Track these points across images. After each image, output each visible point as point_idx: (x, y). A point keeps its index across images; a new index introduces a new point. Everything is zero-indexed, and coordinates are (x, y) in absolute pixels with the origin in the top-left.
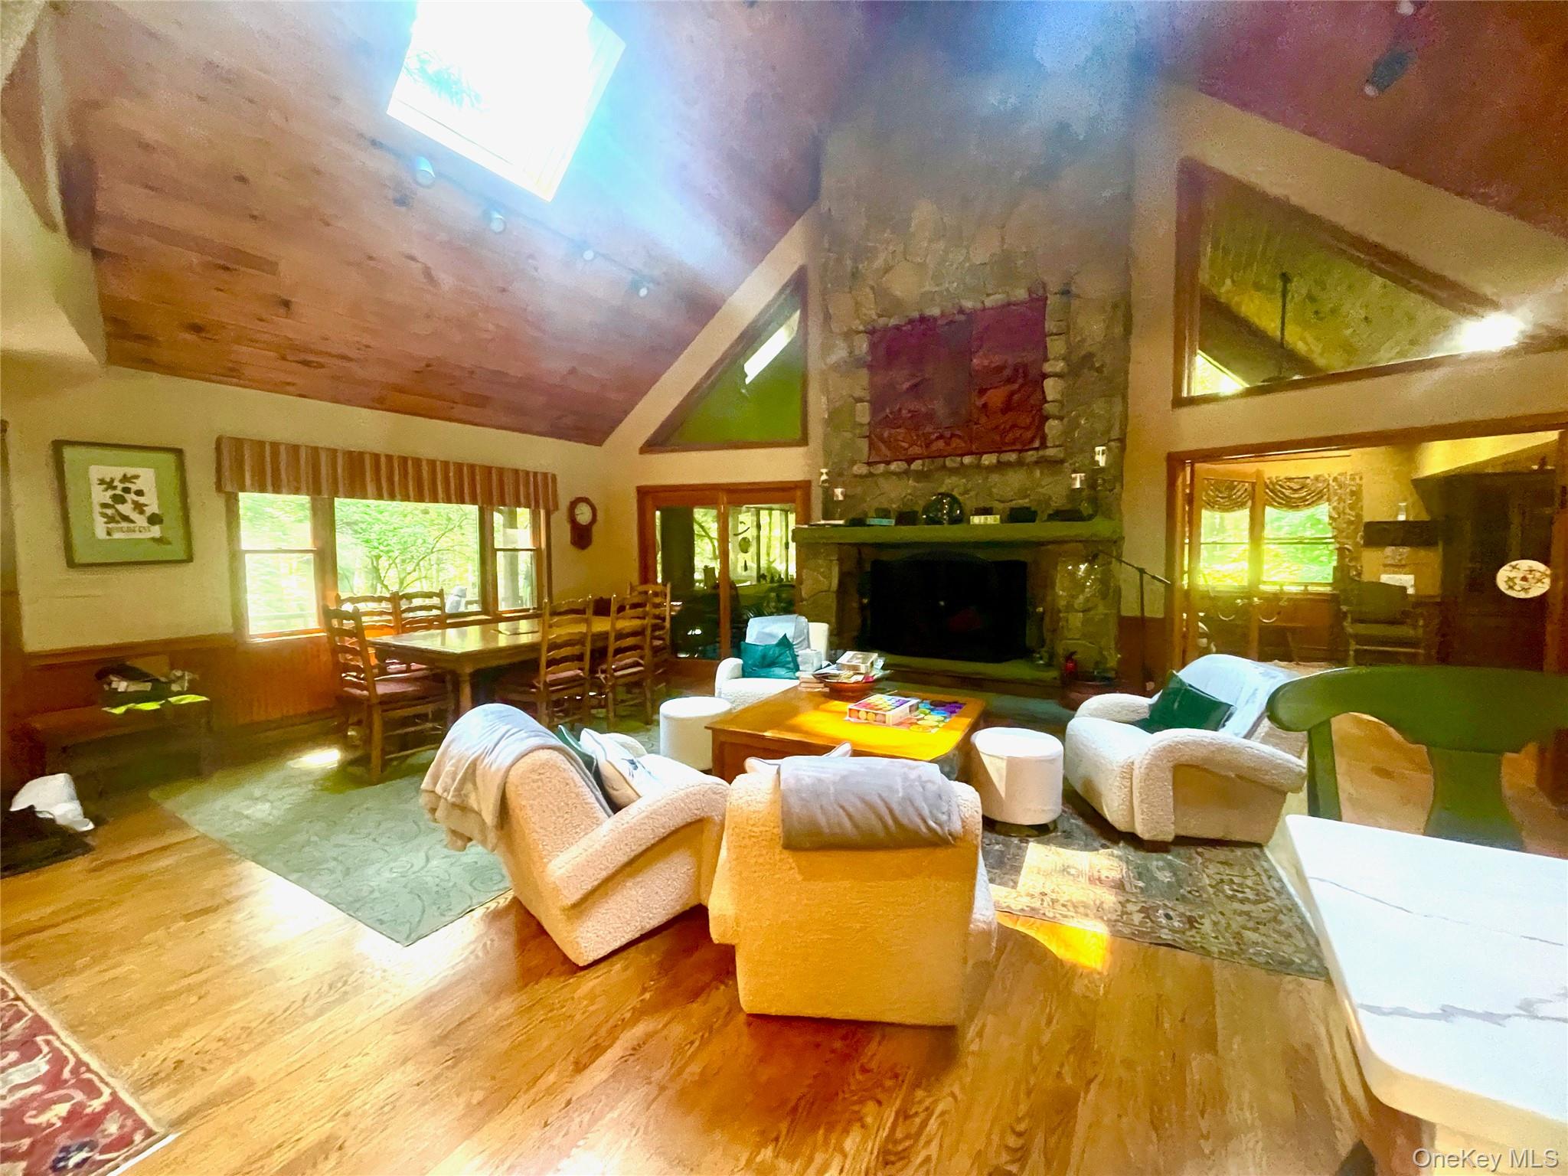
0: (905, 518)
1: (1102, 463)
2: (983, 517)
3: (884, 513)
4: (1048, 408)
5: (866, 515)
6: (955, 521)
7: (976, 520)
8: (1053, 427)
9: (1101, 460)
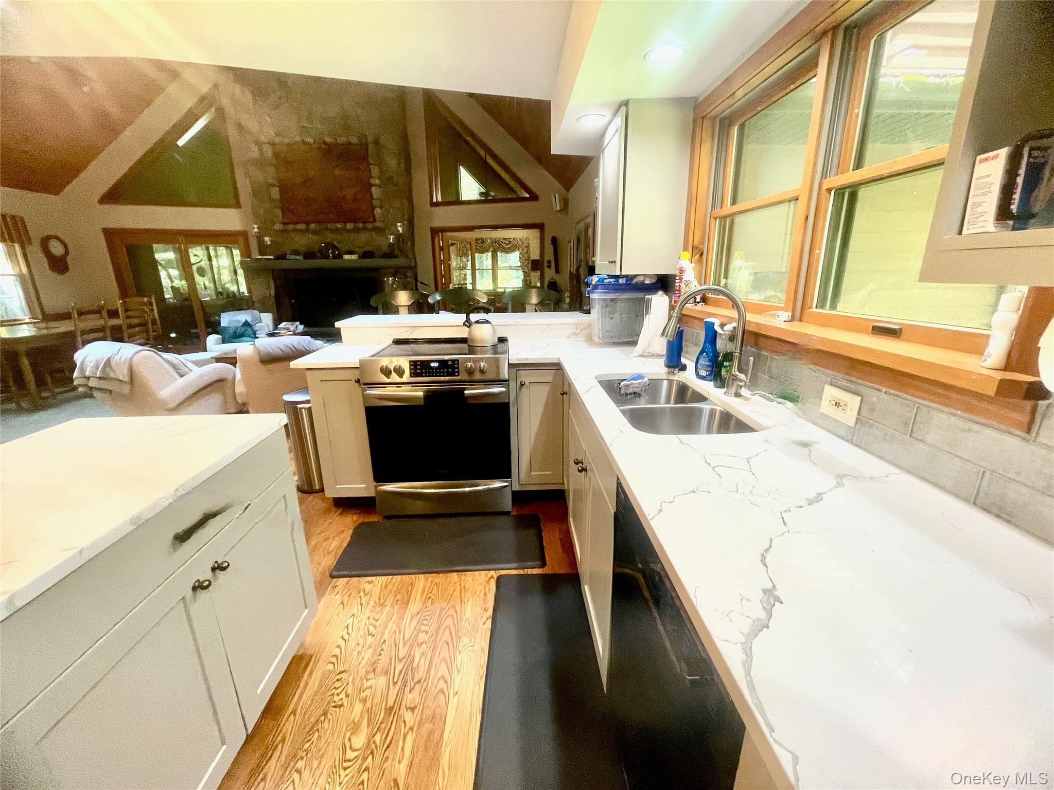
0: (309, 255)
1: (401, 232)
2: (349, 256)
3: (296, 252)
4: (375, 202)
5: (286, 254)
6: (335, 257)
7: (346, 257)
8: (378, 211)
9: (400, 229)
